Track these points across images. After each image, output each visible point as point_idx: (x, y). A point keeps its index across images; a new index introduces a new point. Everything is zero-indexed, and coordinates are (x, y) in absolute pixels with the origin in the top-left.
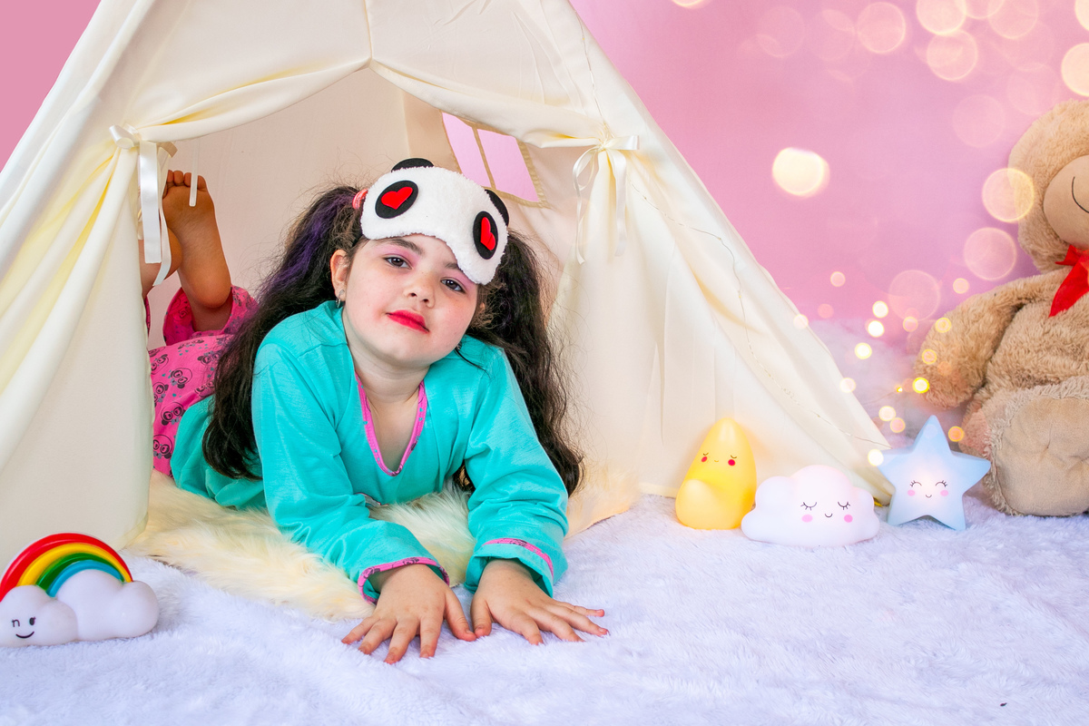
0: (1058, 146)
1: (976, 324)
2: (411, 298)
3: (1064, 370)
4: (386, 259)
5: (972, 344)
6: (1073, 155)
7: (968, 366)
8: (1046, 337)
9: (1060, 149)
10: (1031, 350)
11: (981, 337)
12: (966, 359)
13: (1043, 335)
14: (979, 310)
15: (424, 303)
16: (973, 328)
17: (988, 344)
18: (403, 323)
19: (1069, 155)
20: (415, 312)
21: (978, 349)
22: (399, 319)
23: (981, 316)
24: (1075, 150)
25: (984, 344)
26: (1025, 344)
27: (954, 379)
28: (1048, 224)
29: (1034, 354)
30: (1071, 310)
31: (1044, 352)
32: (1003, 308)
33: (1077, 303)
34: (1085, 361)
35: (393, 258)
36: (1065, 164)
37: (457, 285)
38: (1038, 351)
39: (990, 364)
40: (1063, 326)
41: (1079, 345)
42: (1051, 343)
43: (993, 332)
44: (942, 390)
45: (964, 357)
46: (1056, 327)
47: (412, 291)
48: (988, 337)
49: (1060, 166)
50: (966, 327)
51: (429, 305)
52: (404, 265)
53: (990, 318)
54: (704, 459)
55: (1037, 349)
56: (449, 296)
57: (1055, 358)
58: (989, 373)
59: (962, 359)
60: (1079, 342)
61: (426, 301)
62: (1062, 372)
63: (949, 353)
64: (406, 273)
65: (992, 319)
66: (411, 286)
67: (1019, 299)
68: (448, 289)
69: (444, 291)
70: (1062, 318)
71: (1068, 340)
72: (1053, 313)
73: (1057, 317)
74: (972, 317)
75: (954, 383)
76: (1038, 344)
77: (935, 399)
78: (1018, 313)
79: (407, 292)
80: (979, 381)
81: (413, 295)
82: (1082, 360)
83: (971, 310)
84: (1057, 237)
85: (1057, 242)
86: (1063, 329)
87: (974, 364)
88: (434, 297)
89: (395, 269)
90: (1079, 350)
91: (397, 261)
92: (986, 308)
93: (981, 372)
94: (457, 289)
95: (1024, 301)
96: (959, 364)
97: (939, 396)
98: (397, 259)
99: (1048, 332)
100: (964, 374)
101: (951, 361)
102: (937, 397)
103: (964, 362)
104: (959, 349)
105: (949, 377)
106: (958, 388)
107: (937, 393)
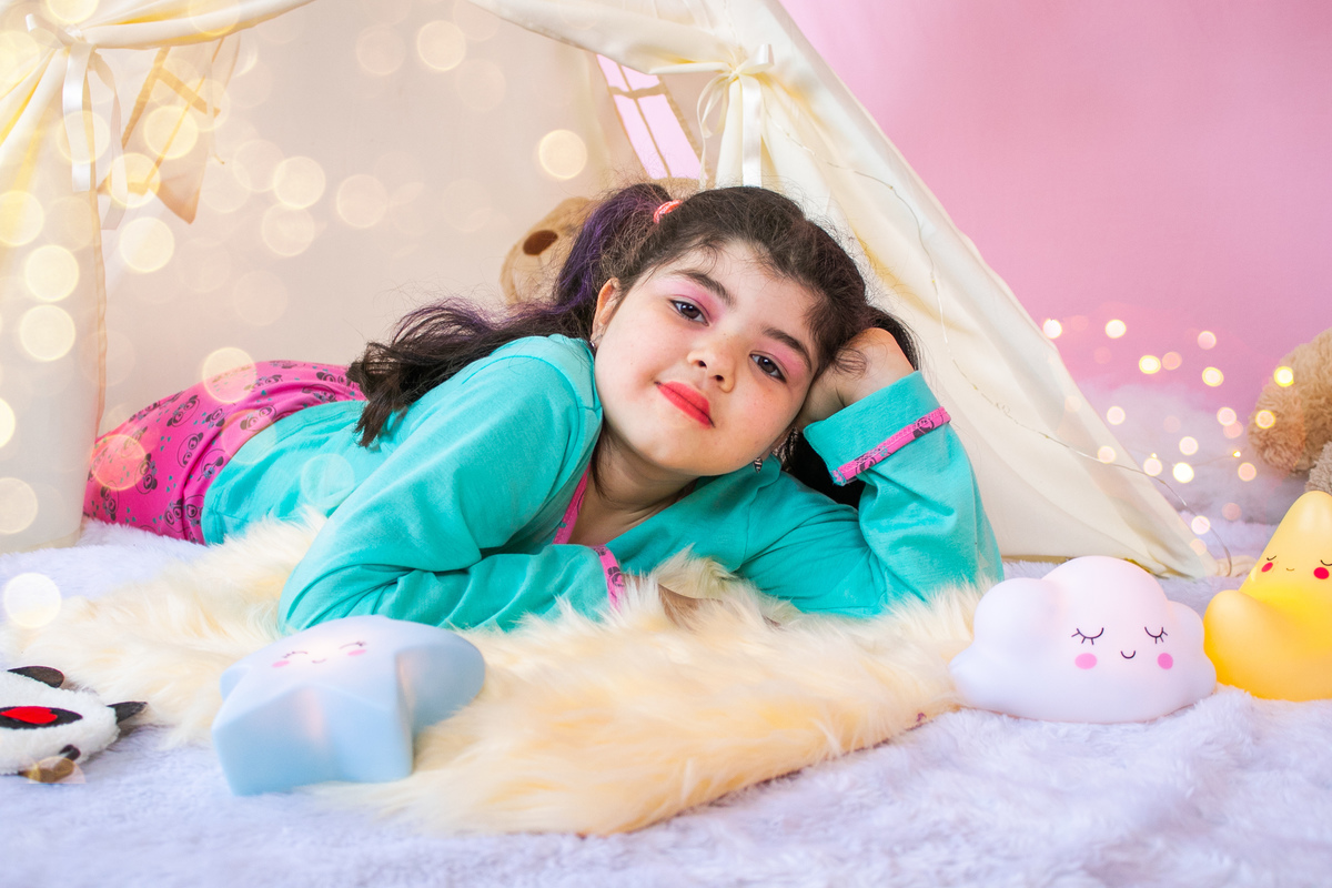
2: (697, 368)
4: (674, 302)
7: (1326, 411)
12: (1323, 401)
15: (716, 382)
18: (677, 404)
20: (697, 390)
22: (674, 396)
27: (1304, 428)
35: (683, 303)
37: (775, 367)
44: (1286, 444)
45: (1319, 398)
47: (700, 357)
50: (1324, 359)
51: (725, 385)
52: (699, 318)
54: (1268, 567)
56: (759, 382)
59: (1316, 402)
61: (719, 378)
64: (699, 329)
66: (702, 350)
68: (758, 370)
69: (752, 371)
77: (1277, 459)
79: (692, 357)
81: (702, 364)
88: (734, 375)
89: (684, 320)
91: (688, 309)
94: (774, 373)
96: (1311, 406)
97: (1283, 454)
98: (688, 305)
100: (1319, 423)
101: (1299, 402)
102: (1280, 456)
103: (1320, 406)
104: (1312, 387)
105: (1296, 425)
106: (1312, 444)
107: (1279, 448)
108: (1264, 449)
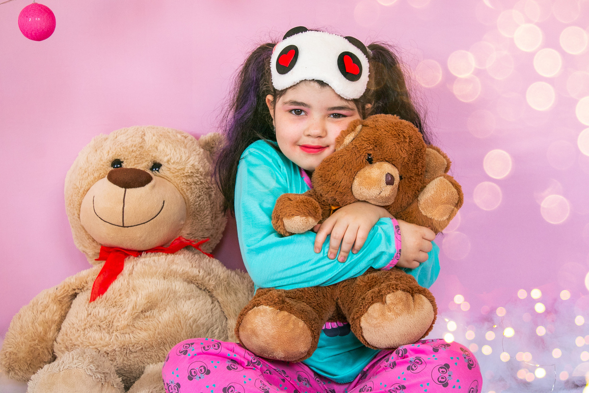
0: (85, 172)
1: (43, 314)
3: (102, 342)
5: (40, 329)
6: (95, 178)
7: (39, 347)
8: (89, 319)
9: (87, 174)
10: (80, 329)
11: (47, 323)
12: (37, 342)
13: (88, 315)
14: (45, 302)
16: (41, 318)
17: (54, 327)
19: (92, 179)
21: (46, 333)
23: (47, 306)
24: (96, 175)
25: (50, 328)
26: (75, 325)
27: (28, 359)
28: (86, 232)
29: (82, 332)
30: (105, 295)
31: (89, 330)
32: (63, 298)
33: (109, 288)
34: (115, 333)
36: (91, 186)
38: (85, 329)
39: (55, 343)
40: (100, 308)
41: (110, 321)
42: (92, 322)
43: (57, 318)
44: (20, 369)
45: (35, 340)
46: (95, 309)
48: (53, 322)
49: (87, 187)
50: (35, 317)
53: (54, 307)
55: (83, 328)
57: (95, 333)
58: (55, 350)
59: (33, 343)
60: (110, 319)
62: (100, 344)
63: (22, 339)
65: (55, 308)
67: (74, 290)
70: (99, 302)
71: (103, 319)
72: (93, 299)
73: (96, 301)
74: (40, 309)
75: (29, 362)
76: (83, 324)
77: (16, 377)
78: (74, 301)
80: (50, 357)
82: (113, 333)
83: (40, 302)
84: (94, 240)
85: (94, 244)
86: (101, 311)
87: (43, 345)
90: (111, 325)
92: (50, 300)
93: (50, 350)
95: (77, 291)
96: (30, 346)
97: (19, 373)
99: (90, 314)
100: (36, 354)
101: (24, 344)
102: (17, 374)
103: (35, 345)
104: (30, 335)
105: (23, 358)
106: (34, 365)
107: (16, 371)
108: (9, 372)
